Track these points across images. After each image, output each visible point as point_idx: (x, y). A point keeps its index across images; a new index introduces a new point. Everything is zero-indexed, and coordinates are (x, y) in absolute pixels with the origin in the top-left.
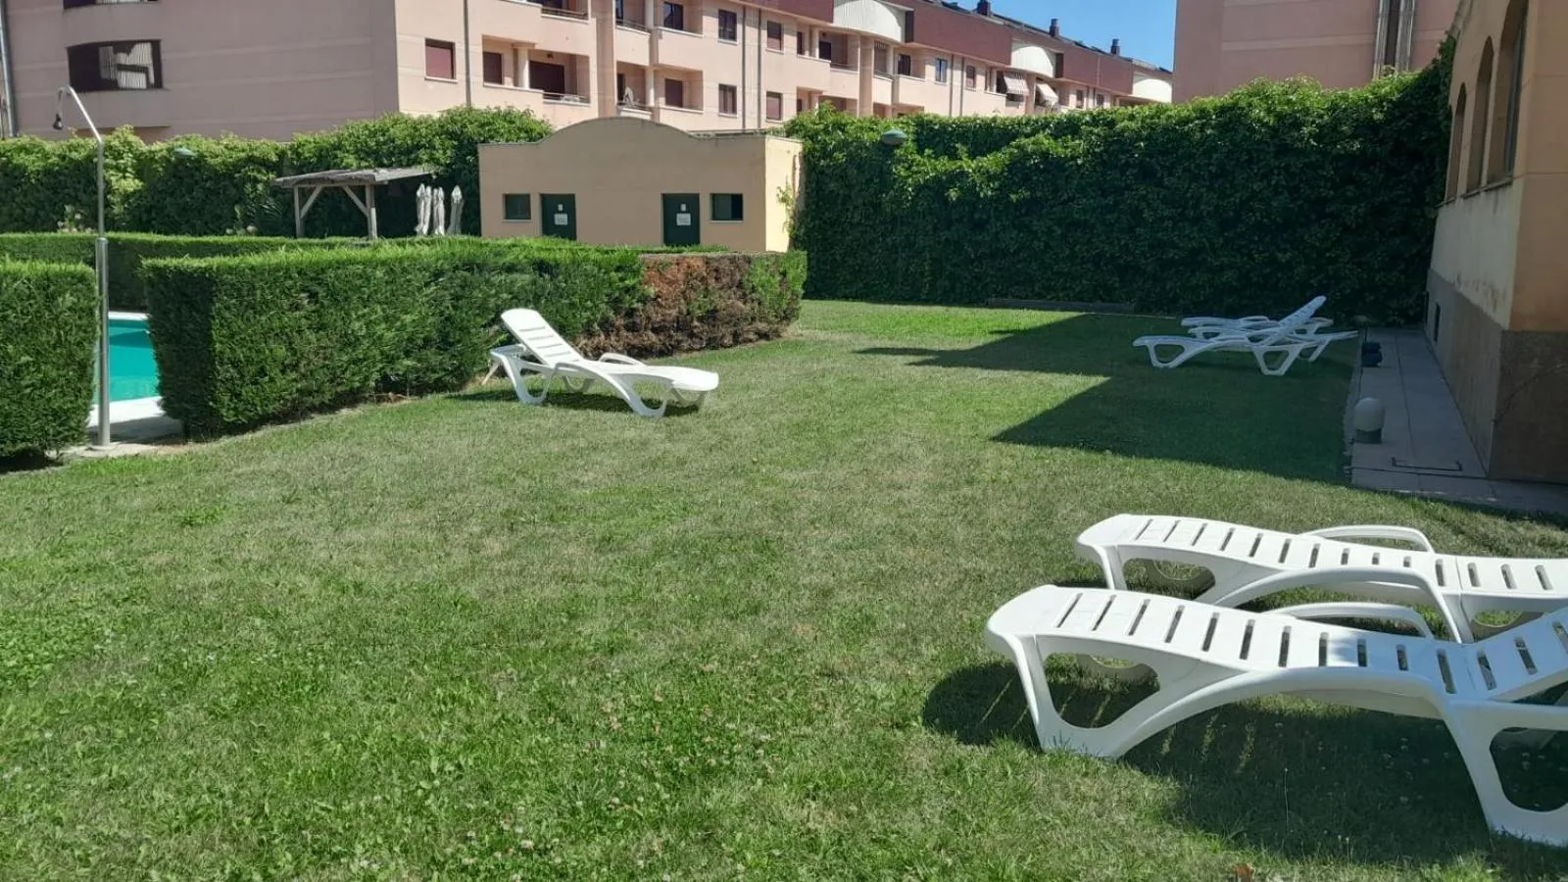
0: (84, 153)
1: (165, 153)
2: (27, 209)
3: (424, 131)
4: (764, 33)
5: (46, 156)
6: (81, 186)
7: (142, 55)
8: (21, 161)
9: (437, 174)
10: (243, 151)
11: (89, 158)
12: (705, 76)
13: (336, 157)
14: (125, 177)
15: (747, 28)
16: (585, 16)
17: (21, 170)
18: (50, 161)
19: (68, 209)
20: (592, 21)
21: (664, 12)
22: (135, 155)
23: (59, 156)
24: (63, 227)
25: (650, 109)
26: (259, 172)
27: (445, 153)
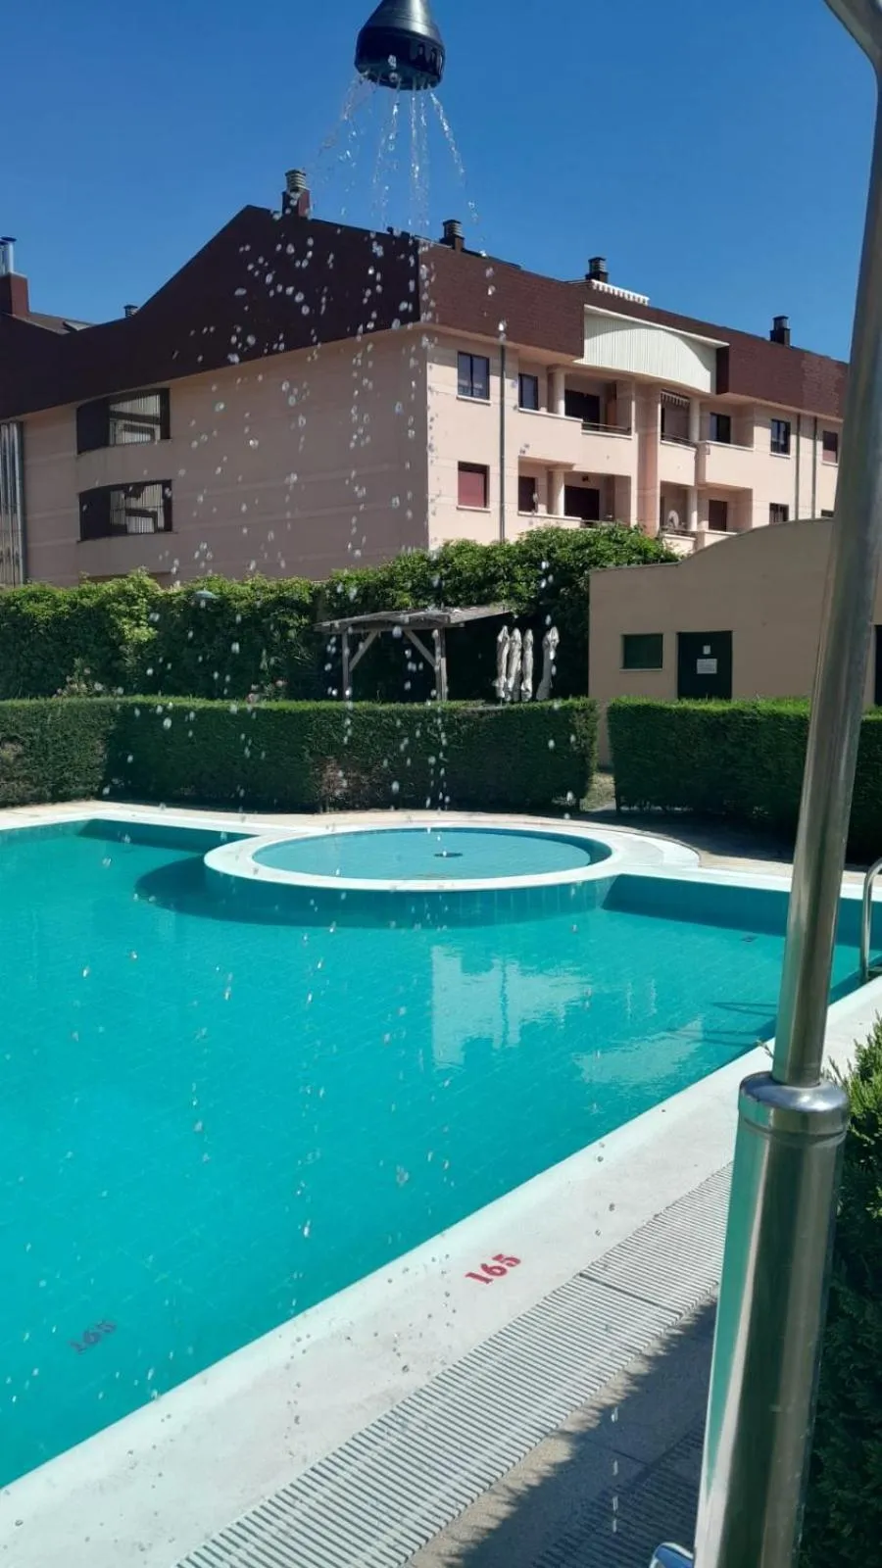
0: (95, 599)
1: (183, 596)
2: (35, 663)
3: (501, 559)
4: (820, 444)
5: (56, 605)
6: (91, 637)
7: (152, 498)
8: (31, 610)
9: (518, 612)
10: (272, 592)
11: (101, 605)
12: (755, 496)
13: (387, 595)
14: (138, 625)
15: (802, 439)
16: (628, 431)
17: (30, 619)
18: (60, 609)
19: (78, 662)
20: (634, 436)
21: (710, 424)
22: (149, 600)
23: (70, 603)
24: (71, 683)
25: (693, 535)
26: (291, 617)
27: (529, 585)
